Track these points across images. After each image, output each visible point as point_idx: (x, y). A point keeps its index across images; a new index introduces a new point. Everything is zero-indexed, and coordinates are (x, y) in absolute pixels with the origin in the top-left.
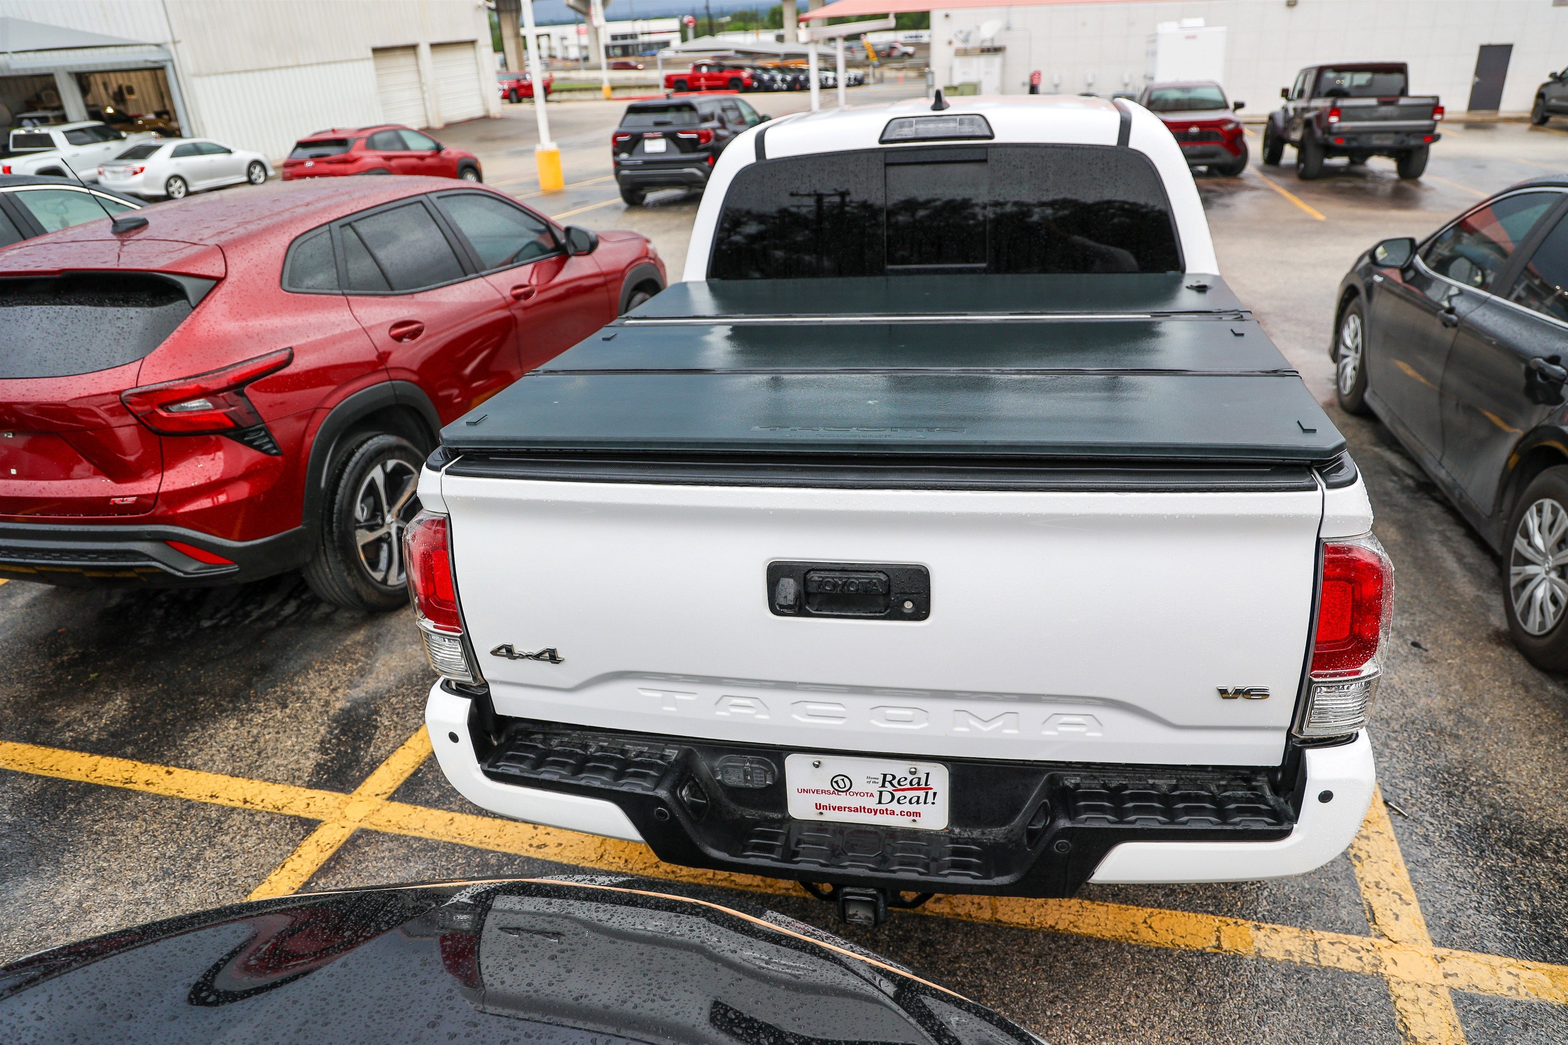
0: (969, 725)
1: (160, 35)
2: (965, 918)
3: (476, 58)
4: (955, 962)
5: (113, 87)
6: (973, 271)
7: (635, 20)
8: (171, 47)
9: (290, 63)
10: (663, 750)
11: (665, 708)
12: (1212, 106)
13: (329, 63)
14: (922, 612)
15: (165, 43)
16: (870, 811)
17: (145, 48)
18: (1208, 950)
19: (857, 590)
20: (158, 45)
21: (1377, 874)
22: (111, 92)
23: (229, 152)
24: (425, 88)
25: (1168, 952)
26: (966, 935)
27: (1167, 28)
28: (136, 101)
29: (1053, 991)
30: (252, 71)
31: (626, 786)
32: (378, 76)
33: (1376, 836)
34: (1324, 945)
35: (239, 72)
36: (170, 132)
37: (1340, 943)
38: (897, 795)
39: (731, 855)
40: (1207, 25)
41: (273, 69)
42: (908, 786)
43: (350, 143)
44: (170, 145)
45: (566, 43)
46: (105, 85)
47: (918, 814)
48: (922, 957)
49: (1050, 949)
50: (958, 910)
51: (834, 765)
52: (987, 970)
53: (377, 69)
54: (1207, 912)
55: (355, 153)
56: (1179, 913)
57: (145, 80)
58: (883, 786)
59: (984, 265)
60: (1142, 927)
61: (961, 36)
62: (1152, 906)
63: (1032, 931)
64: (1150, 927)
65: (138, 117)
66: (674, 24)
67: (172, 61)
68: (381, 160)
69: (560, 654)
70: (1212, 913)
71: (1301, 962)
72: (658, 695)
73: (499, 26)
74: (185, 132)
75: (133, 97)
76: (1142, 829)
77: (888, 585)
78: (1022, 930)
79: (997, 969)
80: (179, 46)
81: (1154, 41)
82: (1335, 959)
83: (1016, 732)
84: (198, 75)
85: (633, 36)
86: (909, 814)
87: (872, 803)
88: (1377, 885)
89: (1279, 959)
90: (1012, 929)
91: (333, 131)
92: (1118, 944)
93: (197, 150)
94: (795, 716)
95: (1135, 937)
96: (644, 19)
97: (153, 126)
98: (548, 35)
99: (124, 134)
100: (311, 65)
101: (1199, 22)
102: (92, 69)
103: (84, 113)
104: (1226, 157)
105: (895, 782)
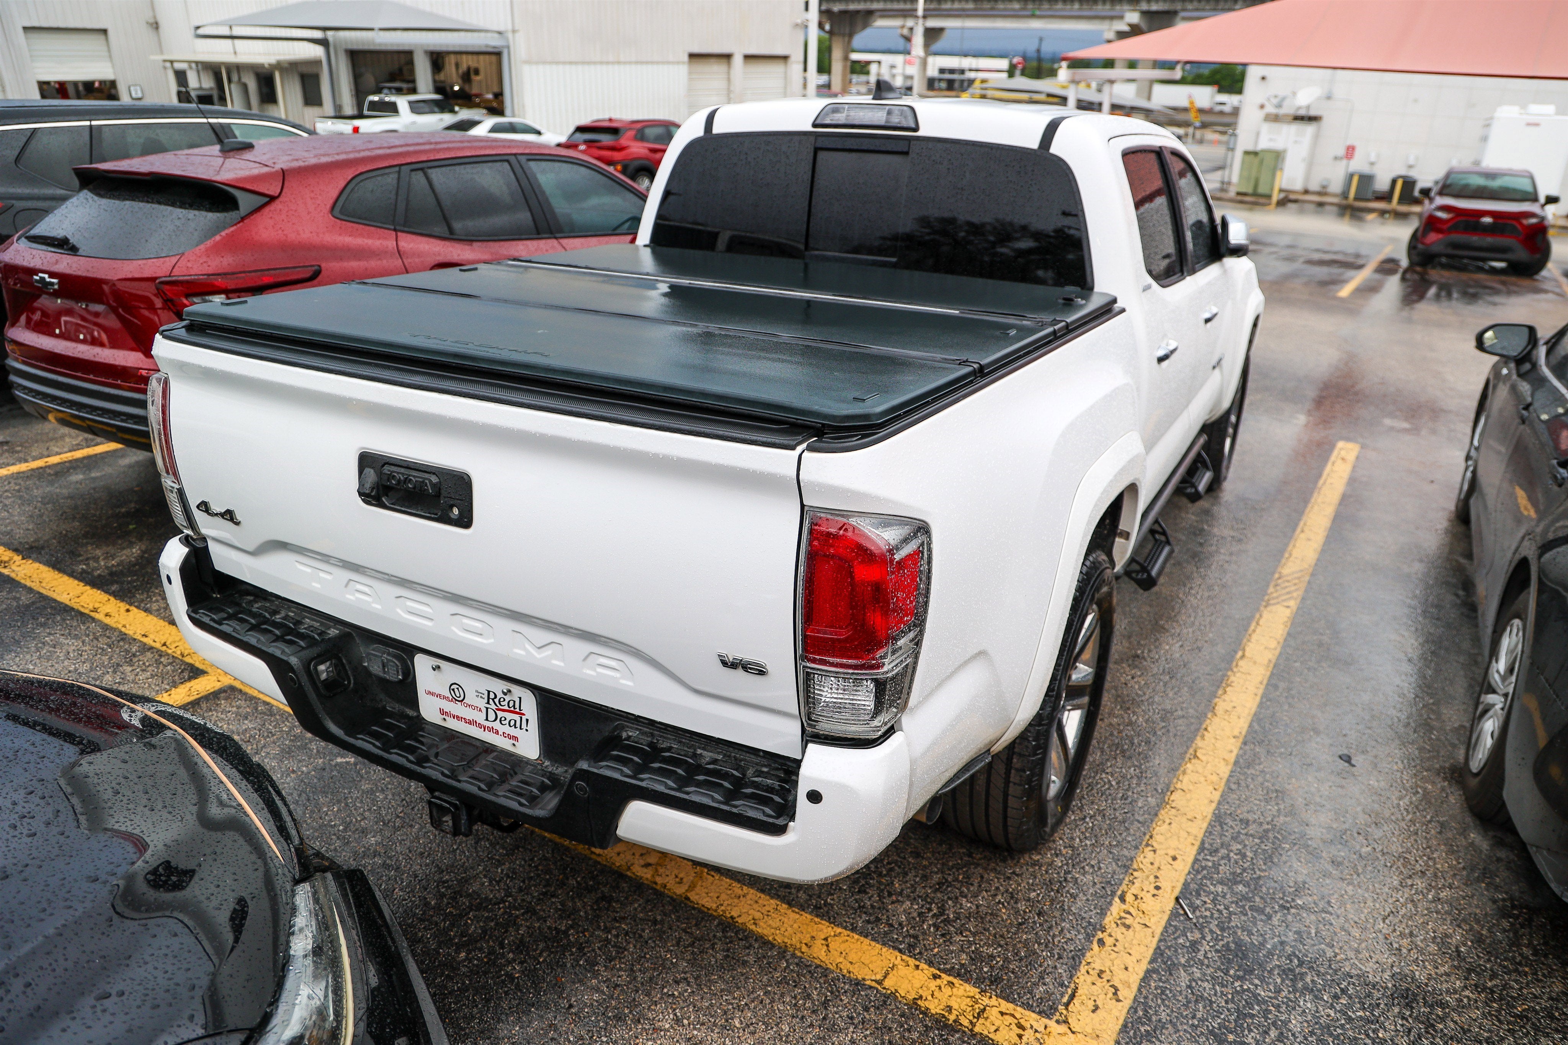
0: (525, 649)
1: (502, 23)
2: (658, 887)
3: (786, 73)
4: (617, 921)
5: (464, 67)
6: (884, 264)
7: (966, 56)
8: (510, 35)
9: (611, 59)
10: (329, 628)
11: (314, 584)
12: (1518, 197)
13: (647, 63)
14: (465, 521)
15: (506, 31)
16: (480, 726)
17: (489, 35)
18: (868, 983)
19: (414, 488)
20: (500, 33)
21: (1109, 963)
22: (460, 71)
23: (539, 133)
24: (732, 96)
25: (826, 972)
26: (648, 901)
27: (1507, 113)
28: (480, 82)
29: (685, 973)
30: (576, 63)
31: (276, 650)
32: (690, 79)
33: (1138, 927)
34: (993, 1013)
35: (564, 63)
36: (496, 110)
37: (1013, 1016)
38: (500, 714)
39: (346, 734)
40: (1558, 113)
41: (595, 63)
42: (506, 708)
43: (622, 132)
44: (491, 121)
45: (895, 71)
46: (457, 65)
47: (516, 738)
48: (592, 909)
49: (715, 936)
50: (659, 880)
51: (452, 673)
52: (641, 936)
53: (690, 73)
54: (895, 948)
55: (623, 142)
56: (867, 941)
57: (491, 63)
58: (488, 703)
59: (894, 260)
60: (819, 942)
61: (1275, 101)
62: (845, 928)
63: (711, 915)
64: (827, 946)
65: (477, 96)
66: (1004, 64)
67: (508, 47)
68: (646, 151)
69: (239, 517)
70: (900, 951)
71: (955, 1021)
72: (308, 570)
73: (829, 50)
74: (508, 111)
75: (478, 78)
76: (647, 789)
77: (437, 487)
78: (703, 912)
79: (650, 938)
80: (517, 35)
81: (1488, 126)
82: (993, 1028)
83: (562, 664)
84: (528, 62)
85: (962, 72)
86: (510, 737)
87: (480, 718)
88: (1100, 974)
89: (933, 1012)
90: (694, 908)
91: (610, 120)
92: (783, 951)
93: (512, 128)
94: (399, 611)
95: (804, 948)
96: (975, 56)
97: (488, 105)
98: (879, 62)
99: (457, 108)
100: (630, 63)
101: (1550, 109)
102: (451, 49)
103: (431, 87)
104: (1521, 254)
105: (496, 701)
